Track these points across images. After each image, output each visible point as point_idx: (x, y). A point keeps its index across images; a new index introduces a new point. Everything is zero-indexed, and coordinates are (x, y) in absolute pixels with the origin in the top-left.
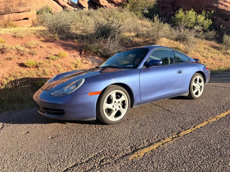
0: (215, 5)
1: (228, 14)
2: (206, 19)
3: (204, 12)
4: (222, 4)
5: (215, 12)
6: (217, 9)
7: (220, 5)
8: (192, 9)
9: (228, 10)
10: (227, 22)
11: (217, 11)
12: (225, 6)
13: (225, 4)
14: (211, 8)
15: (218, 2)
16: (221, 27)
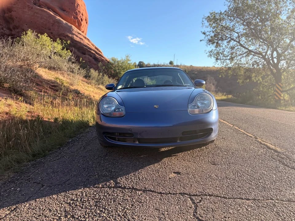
0: (70, 35)
1: (85, 47)
2: (63, 49)
3: (59, 41)
4: (77, 36)
5: (71, 43)
6: (72, 40)
7: (75, 36)
8: (46, 34)
9: (83, 43)
10: (84, 55)
11: (72, 42)
12: (80, 38)
13: (80, 37)
14: (65, 37)
15: (72, 33)
16: (81, 60)
